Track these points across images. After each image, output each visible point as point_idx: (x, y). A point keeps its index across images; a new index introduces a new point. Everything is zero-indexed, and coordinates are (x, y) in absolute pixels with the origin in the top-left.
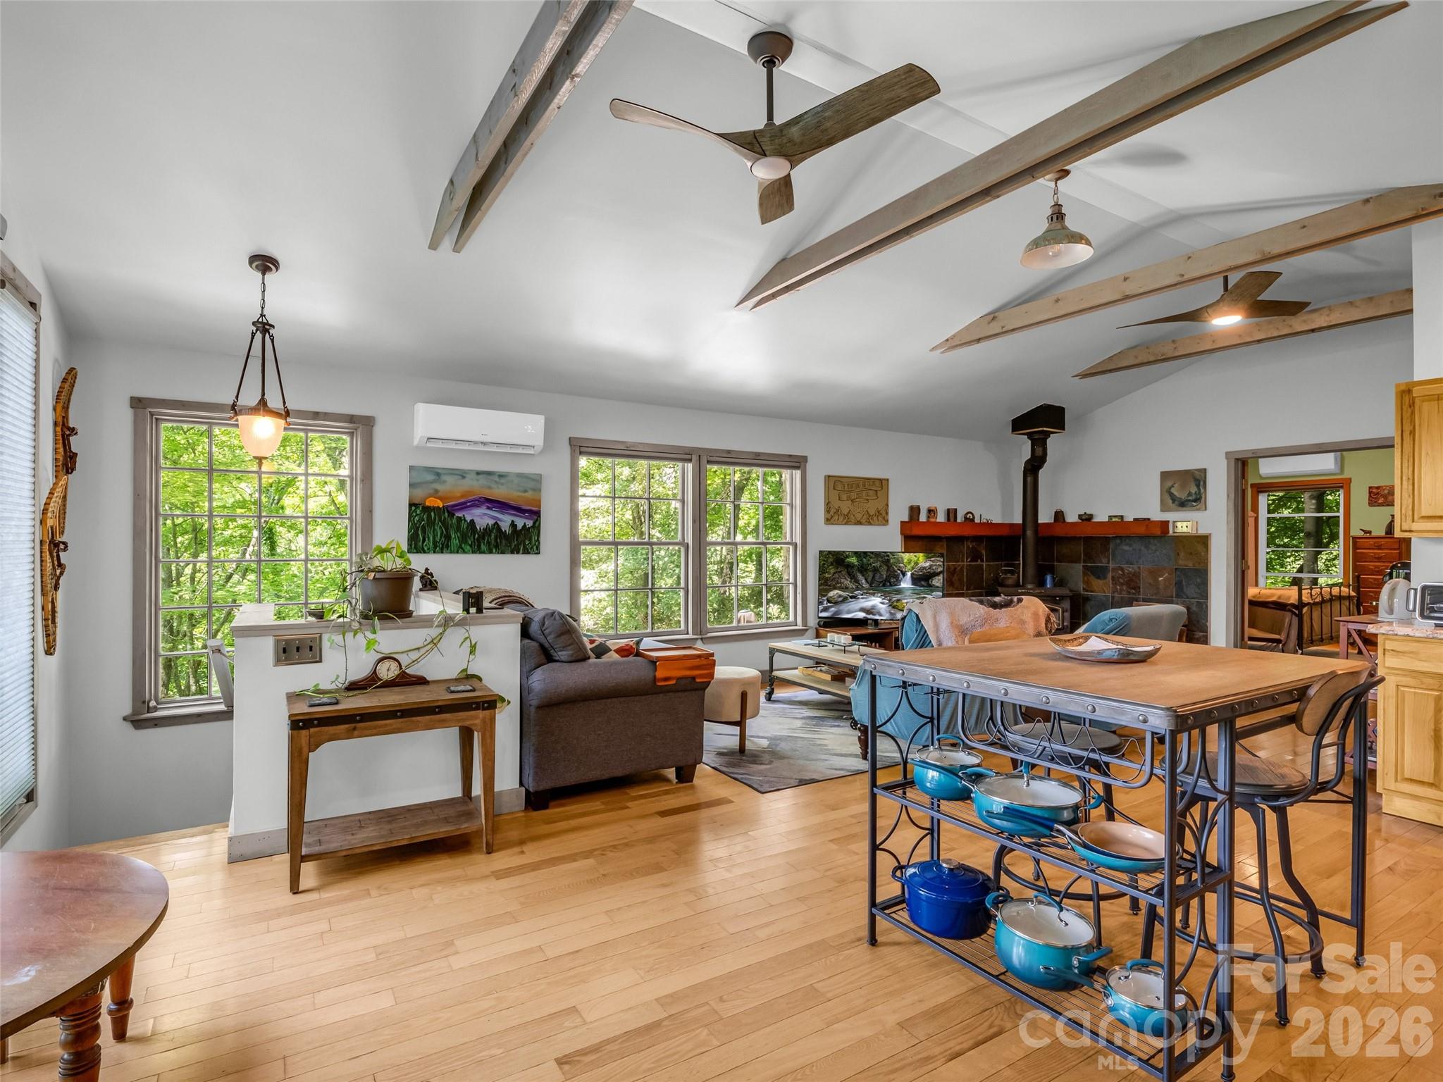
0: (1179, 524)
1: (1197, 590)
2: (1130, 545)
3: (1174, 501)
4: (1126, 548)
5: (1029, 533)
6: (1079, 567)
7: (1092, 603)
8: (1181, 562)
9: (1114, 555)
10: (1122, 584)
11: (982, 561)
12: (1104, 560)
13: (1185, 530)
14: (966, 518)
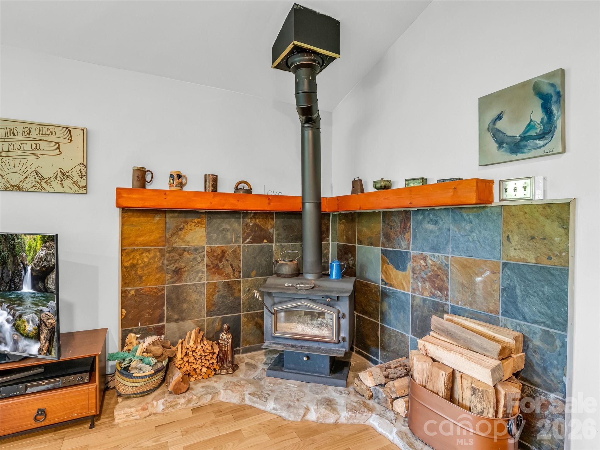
0: (510, 185)
1: (544, 309)
2: (436, 223)
3: (500, 144)
4: (430, 227)
5: (309, 207)
6: (377, 251)
7: (392, 301)
8: (513, 253)
9: (415, 237)
10: (424, 280)
11: (270, 241)
12: (404, 244)
13: (520, 194)
14: (237, 189)
